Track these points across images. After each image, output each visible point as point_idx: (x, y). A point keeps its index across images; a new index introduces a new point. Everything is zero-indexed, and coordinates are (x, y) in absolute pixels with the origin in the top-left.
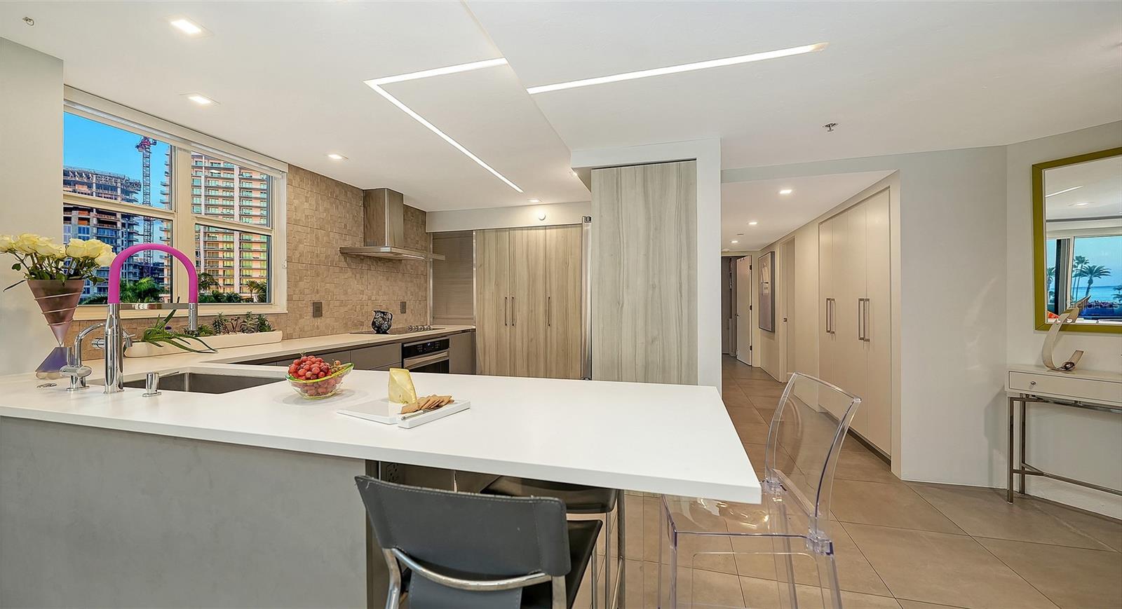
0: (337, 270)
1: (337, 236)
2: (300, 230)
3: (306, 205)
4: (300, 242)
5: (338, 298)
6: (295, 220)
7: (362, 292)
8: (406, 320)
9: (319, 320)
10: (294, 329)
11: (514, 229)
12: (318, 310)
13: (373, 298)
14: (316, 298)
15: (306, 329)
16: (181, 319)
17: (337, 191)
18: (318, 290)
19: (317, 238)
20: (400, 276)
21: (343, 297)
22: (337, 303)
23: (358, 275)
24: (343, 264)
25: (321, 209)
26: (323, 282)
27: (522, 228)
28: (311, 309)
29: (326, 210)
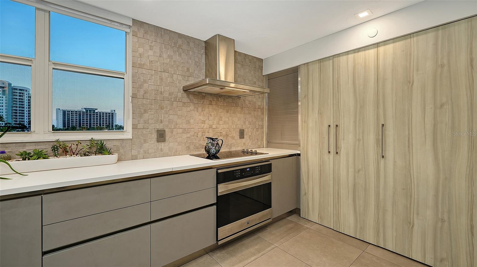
0: (181, 104)
1: (180, 78)
2: (144, 72)
3: (151, 53)
4: (145, 81)
5: (181, 127)
6: (140, 64)
7: (204, 122)
8: (244, 144)
9: (163, 144)
10: (139, 152)
11: (339, 55)
12: (161, 136)
13: (214, 126)
14: (160, 127)
15: (150, 151)
16: (27, 144)
17: (180, 42)
18: (161, 121)
19: (161, 79)
20: (239, 109)
21: (185, 126)
22: (180, 131)
23: (200, 109)
24: (186, 100)
25: (165, 56)
26: (167, 114)
27: (348, 53)
28: (155, 136)
29: (170, 57)
